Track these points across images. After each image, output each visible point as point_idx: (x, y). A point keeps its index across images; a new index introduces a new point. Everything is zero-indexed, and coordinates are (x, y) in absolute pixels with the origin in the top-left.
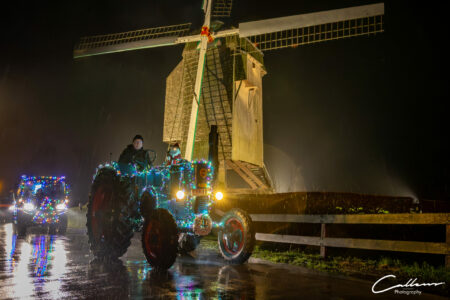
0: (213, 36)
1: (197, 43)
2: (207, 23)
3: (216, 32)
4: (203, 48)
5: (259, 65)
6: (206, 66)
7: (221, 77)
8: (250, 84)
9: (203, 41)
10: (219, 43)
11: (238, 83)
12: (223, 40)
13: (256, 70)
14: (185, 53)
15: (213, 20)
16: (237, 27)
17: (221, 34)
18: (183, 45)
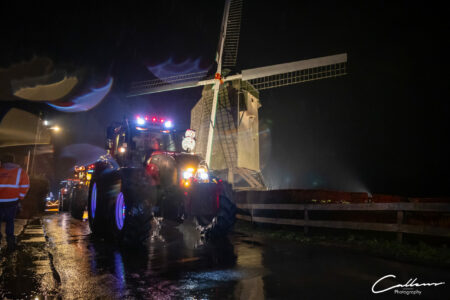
0: (224, 80)
1: (212, 85)
2: (219, 71)
3: (226, 77)
4: (216, 89)
5: (256, 100)
6: (219, 101)
7: (229, 108)
8: (250, 113)
9: (216, 84)
10: (228, 85)
11: (241, 113)
12: (230, 82)
13: (254, 104)
14: (204, 92)
15: (223, 68)
16: (240, 73)
17: (230, 78)
18: (202, 87)
